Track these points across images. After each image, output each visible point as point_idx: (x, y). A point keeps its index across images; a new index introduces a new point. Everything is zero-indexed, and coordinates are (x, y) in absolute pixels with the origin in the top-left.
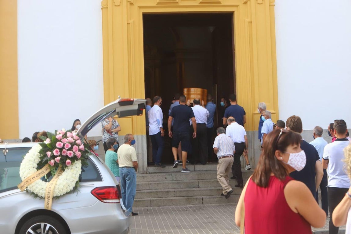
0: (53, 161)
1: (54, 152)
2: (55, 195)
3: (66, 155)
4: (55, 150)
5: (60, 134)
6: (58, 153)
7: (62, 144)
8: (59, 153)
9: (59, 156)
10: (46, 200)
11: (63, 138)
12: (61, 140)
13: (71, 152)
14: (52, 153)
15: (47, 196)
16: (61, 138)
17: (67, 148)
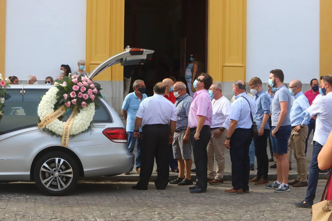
0: (69, 103)
1: (71, 94)
2: (71, 134)
3: (81, 97)
4: (72, 93)
5: (75, 78)
6: (74, 96)
7: (78, 87)
8: (76, 95)
9: (76, 98)
10: (63, 137)
11: (78, 82)
12: (76, 83)
13: (87, 95)
14: (69, 95)
15: (64, 134)
16: (77, 82)
17: (83, 91)
